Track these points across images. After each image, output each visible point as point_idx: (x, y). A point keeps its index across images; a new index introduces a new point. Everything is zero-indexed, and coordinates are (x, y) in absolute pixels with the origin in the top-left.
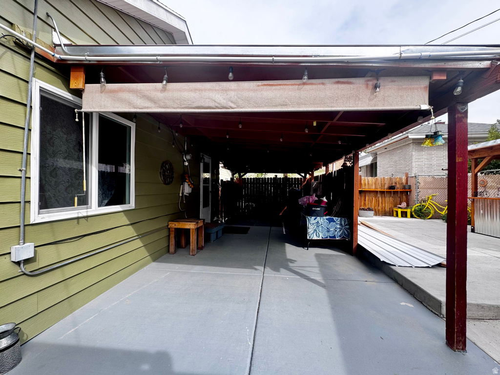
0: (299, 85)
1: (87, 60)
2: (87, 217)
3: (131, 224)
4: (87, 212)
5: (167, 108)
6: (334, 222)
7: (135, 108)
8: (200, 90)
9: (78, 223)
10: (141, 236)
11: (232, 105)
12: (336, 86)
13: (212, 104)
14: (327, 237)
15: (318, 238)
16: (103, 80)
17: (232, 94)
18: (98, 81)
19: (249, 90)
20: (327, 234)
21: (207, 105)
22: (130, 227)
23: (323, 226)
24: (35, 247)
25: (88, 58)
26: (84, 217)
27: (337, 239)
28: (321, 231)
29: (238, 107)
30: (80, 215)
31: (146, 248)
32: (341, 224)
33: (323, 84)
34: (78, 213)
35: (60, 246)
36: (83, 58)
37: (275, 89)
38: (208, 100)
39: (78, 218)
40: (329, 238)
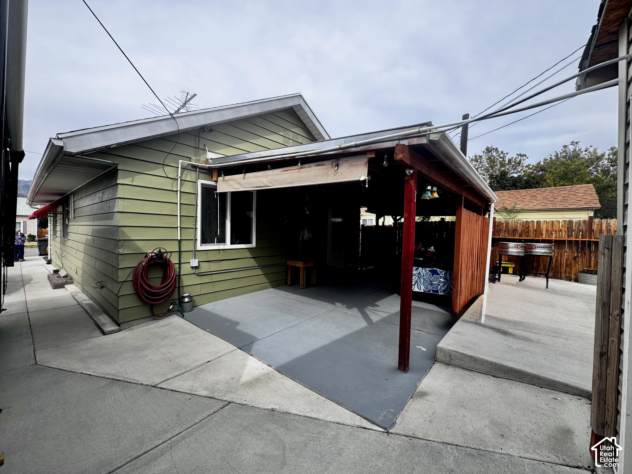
0: (299, 169)
1: (216, 166)
2: (224, 250)
3: (253, 258)
4: (224, 247)
5: (246, 188)
6: (438, 274)
7: (235, 189)
8: (257, 177)
9: (219, 253)
10: (262, 267)
11: (270, 185)
12: (316, 168)
13: (262, 185)
14: (430, 291)
15: (420, 291)
16: (223, 175)
17: (270, 178)
18: (221, 176)
19: (277, 175)
20: (430, 288)
21: (260, 186)
22: (253, 259)
23: (425, 277)
24: (199, 262)
25: (217, 165)
26: (222, 250)
27: (440, 294)
28: (422, 283)
29: (273, 185)
30: (220, 248)
31: (266, 277)
32: (445, 278)
33: (310, 167)
34: (219, 247)
35: (210, 263)
36: (215, 165)
37: (288, 173)
38: (260, 182)
39: (219, 250)
40: (432, 292)
